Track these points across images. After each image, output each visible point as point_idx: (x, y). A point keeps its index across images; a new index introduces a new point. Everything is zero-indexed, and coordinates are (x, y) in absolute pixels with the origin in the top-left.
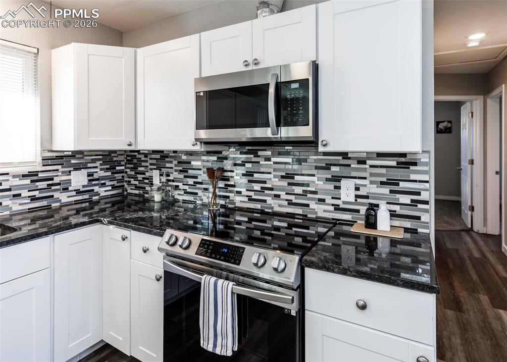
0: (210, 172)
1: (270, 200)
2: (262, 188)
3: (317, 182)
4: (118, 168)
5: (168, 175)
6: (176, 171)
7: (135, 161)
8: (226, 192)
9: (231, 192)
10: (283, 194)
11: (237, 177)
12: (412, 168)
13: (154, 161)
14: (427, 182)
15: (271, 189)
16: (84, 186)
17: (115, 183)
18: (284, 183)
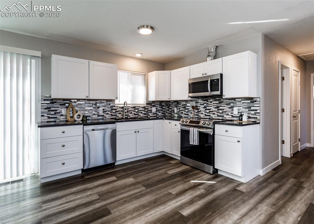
0: (193, 107)
1: (212, 115)
2: (209, 111)
3: (226, 109)
4: (163, 107)
5: (179, 109)
6: (182, 107)
7: (169, 105)
8: (198, 113)
9: (199, 113)
10: (216, 113)
11: (202, 108)
12: (255, 103)
13: (175, 105)
14: (259, 107)
15: (212, 112)
16: (155, 112)
17: (162, 112)
18: (216, 110)
